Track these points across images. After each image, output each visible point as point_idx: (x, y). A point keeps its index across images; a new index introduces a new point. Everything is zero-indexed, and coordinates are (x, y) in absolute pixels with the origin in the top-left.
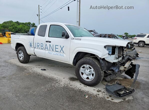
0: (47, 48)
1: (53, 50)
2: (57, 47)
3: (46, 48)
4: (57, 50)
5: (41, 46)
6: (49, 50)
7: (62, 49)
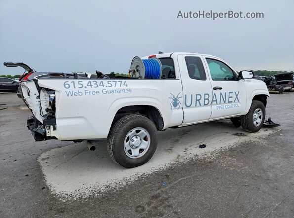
0: (216, 101)
1: (225, 102)
2: (231, 95)
3: (214, 101)
4: (231, 99)
5: (205, 99)
6: (218, 102)
7: (237, 96)
